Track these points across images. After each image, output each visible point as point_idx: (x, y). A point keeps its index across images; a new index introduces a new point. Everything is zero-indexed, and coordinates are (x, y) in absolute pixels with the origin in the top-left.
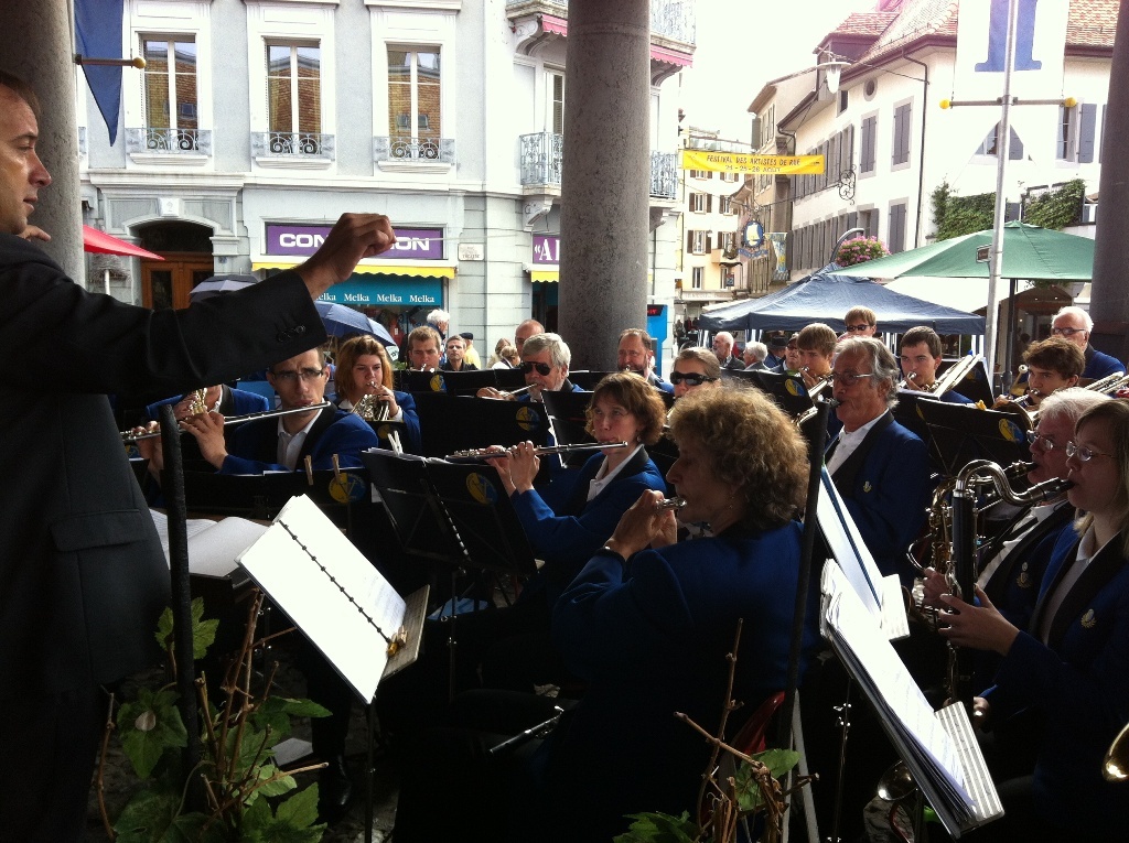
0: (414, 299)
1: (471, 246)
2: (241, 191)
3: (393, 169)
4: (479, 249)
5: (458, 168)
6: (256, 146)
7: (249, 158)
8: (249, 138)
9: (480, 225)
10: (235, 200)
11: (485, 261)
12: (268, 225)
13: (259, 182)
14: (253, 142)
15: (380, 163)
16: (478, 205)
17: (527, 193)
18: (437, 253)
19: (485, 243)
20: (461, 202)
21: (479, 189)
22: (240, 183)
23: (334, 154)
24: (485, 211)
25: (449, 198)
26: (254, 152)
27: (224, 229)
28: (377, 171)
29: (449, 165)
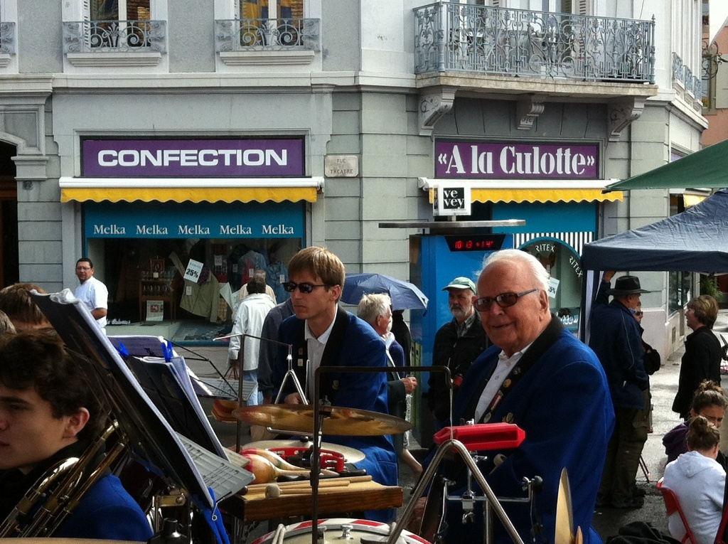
0: (268, 230)
1: (341, 157)
2: (50, 97)
3: (239, 62)
4: (352, 162)
5: (324, 57)
6: (69, 40)
7: (61, 55)
8: (61, 29)
9: (353, 130)
10: (42, 109)
11: (359, 177)
12: (83, 139)
13: (70, 85)
14: (66, 33)
15: (222, 54)
16: (351, 103)
17: (420, 85)
18: (297, 167)
19: (360, 154)
20: (328, 101)
21: (350, 82)
22: (48, 87)
23: (167, 45)
24: (359, 111)
25: (313, 96)
26: (66, 47)
27: (29, 146)
28: (219, 65)
29: (312, 53)
